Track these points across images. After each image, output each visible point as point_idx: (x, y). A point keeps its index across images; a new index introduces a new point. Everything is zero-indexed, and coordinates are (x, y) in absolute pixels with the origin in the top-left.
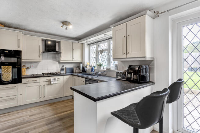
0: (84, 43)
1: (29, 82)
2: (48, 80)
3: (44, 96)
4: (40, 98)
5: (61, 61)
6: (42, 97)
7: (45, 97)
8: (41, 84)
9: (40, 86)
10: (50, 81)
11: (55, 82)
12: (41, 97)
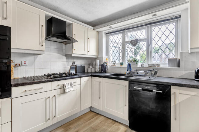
0: (102, 31)
1: (27, 93)
2: (59, 87)
3: (53, 116)
4: (46, 121)
5: (73, 55)
6: (51, 119)
7: (55, 116)
8: (49, 94)
9: (46, 99)
10: (63, 87)
11: (72, 89)
12: (49, 119)
